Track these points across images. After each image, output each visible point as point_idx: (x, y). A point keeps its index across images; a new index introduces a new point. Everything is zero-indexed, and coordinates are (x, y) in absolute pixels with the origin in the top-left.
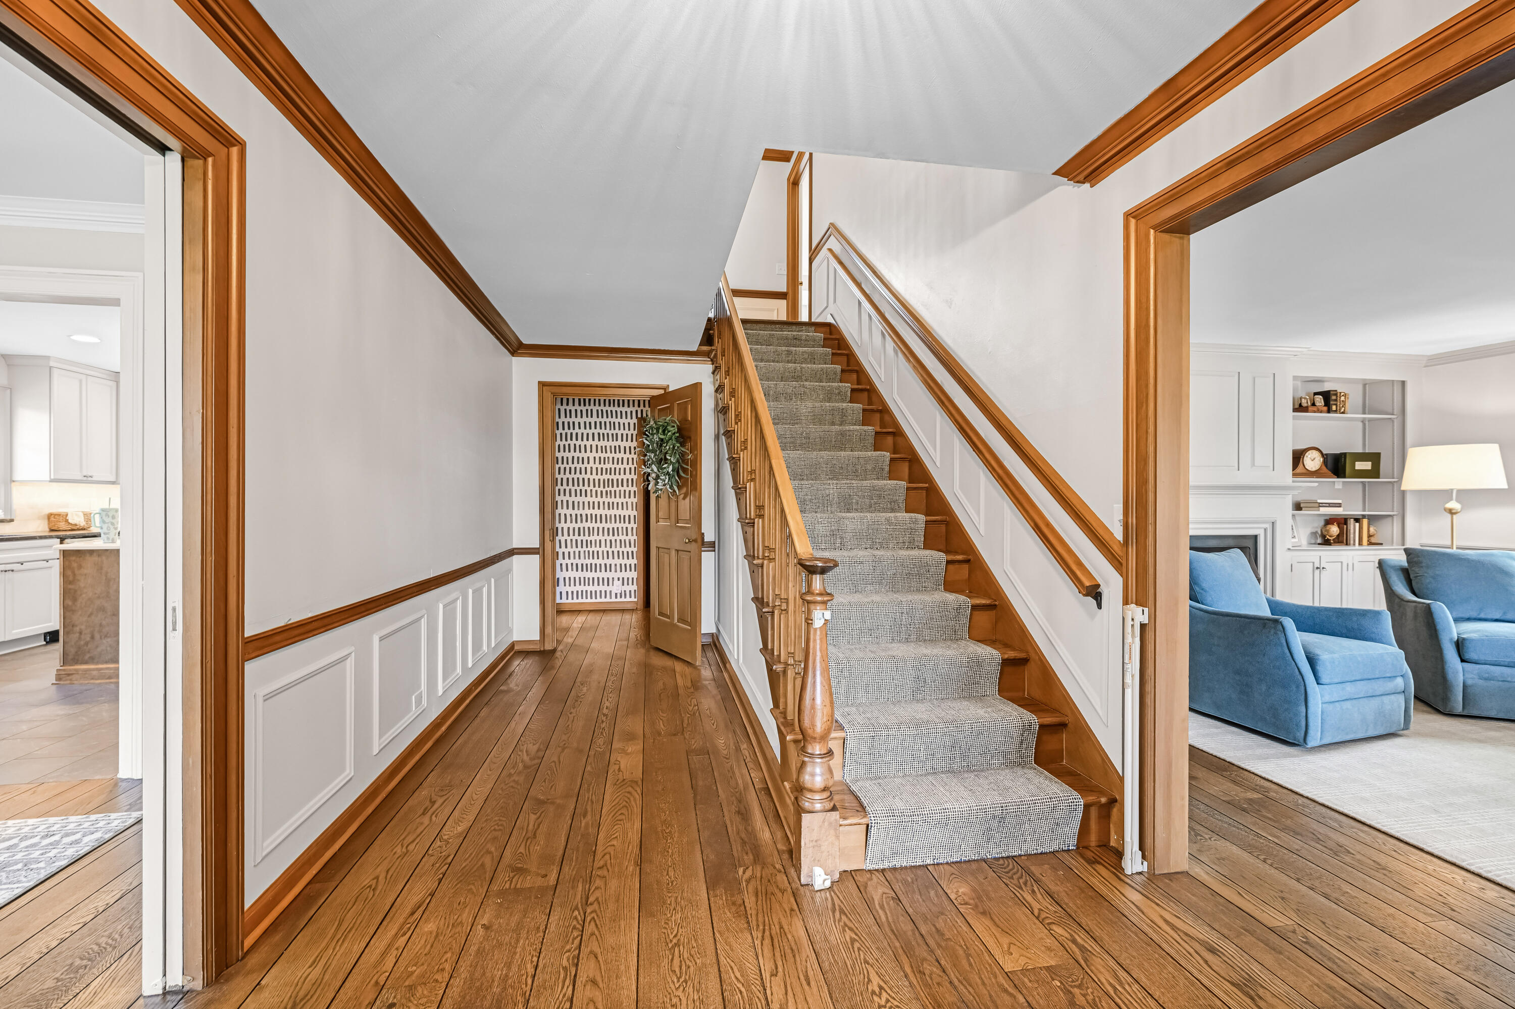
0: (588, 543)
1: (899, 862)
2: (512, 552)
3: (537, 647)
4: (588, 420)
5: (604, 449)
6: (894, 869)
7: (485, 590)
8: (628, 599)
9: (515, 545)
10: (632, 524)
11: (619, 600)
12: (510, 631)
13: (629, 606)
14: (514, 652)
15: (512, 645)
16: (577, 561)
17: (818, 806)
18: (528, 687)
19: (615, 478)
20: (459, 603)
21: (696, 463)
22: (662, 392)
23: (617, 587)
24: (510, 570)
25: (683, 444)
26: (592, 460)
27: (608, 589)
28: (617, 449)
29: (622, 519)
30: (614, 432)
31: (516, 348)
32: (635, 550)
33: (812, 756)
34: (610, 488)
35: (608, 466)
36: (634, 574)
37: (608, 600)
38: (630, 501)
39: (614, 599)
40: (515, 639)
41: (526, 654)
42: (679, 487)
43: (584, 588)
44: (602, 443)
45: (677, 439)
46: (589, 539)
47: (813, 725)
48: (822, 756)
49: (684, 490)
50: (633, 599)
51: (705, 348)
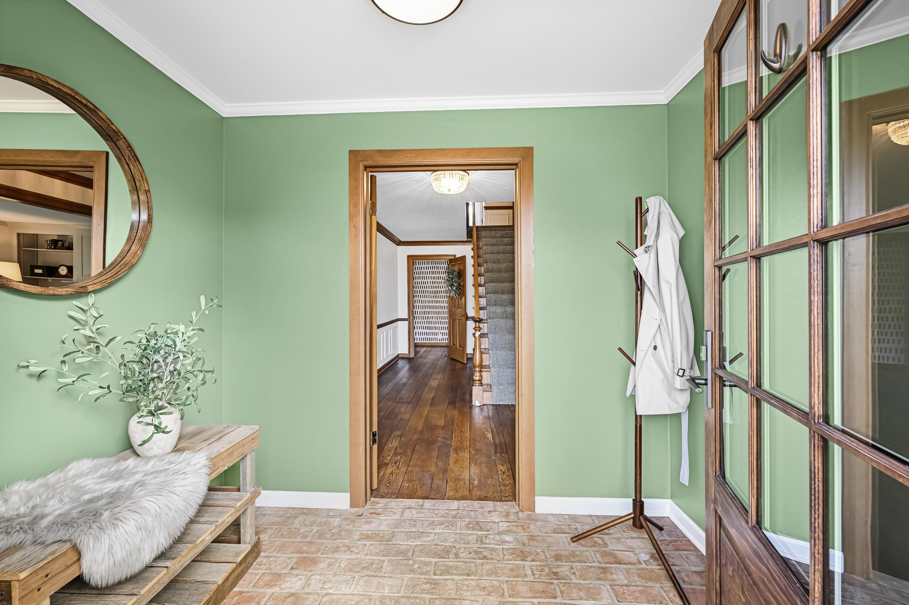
0: (428, 318)
1: (501, 403)
2: (398, 320)
3: (407, 356)
4: (427, 266)
5: (434, 278)
6: (500, 405)
7: (389, 332)
8: (444, 342)
9: (400, 317)
10: (446, 310)
11: (440, 342)
12: (397, 349)
13: (445, 345)
14: (398, 358)
15: (398, 355)
16: (423, 325)
17: (477, 385)
18: (403, 367)
19: (439, 290)
20: (382, 335)
21: (464, 286)
22: (453, 257)
23: (440, 337)
24: (397, 327)
25: (459, 279)
26: (429, 283)
27: (436, 337)
28: (439, 278)
29: (442, 307)
30: (438, 271)
31: (400, 243)
32: (447, 321)
33: (476, 371)
34: (437, 294)
35: (436, 285)
36: (447, 331)
37: (436, 342)
38: (445, 300)
39: (438, 342)
40: (399, 353)
41: (403, 358)
42: (459, 295)
43: (426, 337)
44: (433, 275)
45: (457, 277)
46: (428, 316)
47: (476, 363)
48: (479, 371)
49: (460, 296)
50: (446, 342)
51: (469, 239)
